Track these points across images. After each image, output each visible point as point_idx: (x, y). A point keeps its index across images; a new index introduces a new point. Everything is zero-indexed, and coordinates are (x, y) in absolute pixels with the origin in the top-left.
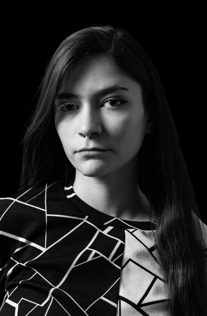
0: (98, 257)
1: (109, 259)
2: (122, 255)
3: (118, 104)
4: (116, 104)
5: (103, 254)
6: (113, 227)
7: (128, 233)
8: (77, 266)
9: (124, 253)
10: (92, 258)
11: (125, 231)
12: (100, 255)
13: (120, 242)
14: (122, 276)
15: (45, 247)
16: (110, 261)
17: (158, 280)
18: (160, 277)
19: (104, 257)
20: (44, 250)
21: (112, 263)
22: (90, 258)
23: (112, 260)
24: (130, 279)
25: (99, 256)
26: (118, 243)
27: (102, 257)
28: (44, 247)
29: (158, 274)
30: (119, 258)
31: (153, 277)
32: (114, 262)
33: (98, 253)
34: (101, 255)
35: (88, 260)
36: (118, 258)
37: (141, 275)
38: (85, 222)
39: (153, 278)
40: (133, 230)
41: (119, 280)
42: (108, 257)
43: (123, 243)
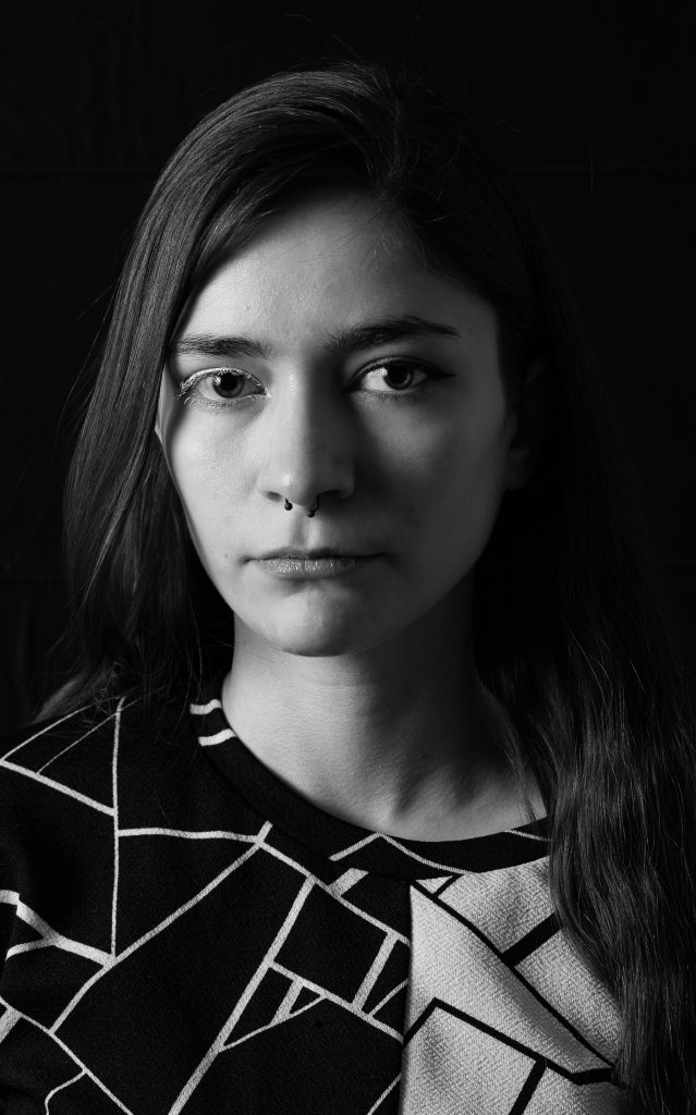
0: (311, 1005)
1: (355, 1007)
2: (401, 986)
3: (414, 382)
4: (406, 382)
5: (331, 991)
6: (365, 873)
7: (423, 897)
8: (233, 1045)
9: (410, 980)
10: (292, 1012)
11: (412, 889)
12: (318, 996)
13: (393, 937)
14: (406, 1069)
15: (113, 949)
16: (360, 1014)
17: (549, 1073)
18: (556, 1061)
19: (335, 999)
20: (107, 961)
21: (369, 1018)
22: (283, 1014)
23: (367, 1009)
24: (440, 1078)
25: (317, 1001)
26: (385, 941)
27: (326, 1001)
28: (109, 952)
29: (548, 1052)
30: (391, 999)
31: (529, 1064)
32: (375, 1017)
33: (313, 987)
34: (324, 994)
35: (275, 1021)
36: (388, 998)
37: (482, 1058)
38: (261, 849)
39: (531, 1067)
40: (443, 880)
41: (398, 1083)
42: (350, 1001)
43: (404, 940)
